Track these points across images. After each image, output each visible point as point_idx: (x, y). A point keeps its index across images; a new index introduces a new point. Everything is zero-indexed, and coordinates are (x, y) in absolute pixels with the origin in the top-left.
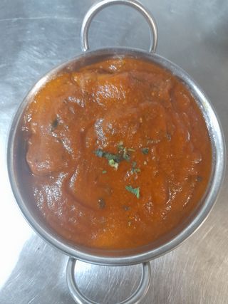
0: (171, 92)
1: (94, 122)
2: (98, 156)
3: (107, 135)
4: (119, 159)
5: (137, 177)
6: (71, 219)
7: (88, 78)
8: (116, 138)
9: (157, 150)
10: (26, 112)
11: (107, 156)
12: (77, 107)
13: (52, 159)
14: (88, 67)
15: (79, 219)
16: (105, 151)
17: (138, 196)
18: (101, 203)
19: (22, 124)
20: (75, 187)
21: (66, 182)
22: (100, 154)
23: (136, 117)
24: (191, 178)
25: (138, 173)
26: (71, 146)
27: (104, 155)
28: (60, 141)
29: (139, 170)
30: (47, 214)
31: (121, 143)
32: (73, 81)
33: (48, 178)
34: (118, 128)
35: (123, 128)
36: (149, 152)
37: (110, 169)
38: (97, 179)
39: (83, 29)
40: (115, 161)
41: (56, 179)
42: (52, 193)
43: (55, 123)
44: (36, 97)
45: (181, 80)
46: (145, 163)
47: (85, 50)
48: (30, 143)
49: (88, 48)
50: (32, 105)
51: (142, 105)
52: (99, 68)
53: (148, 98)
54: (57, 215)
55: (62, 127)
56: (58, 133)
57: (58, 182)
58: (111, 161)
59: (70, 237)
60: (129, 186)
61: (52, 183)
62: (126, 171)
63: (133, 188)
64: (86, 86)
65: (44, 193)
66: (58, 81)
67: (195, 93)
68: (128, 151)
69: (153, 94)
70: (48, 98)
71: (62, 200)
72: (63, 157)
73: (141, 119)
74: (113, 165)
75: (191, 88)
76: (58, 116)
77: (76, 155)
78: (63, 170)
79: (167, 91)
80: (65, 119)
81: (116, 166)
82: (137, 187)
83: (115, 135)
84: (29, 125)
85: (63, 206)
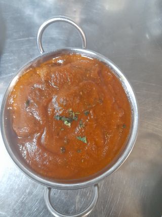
0: (99, 73)
1: (52, 98)
2: (57, 120)
3: (61, 105)
4: (71, 120)
5: (83, 131)
6: (45, 163)
7: (45, 71)
8: (66, 107)
9: (94, 112)
10: (9, 98)
11: (63, 119)
12: (40, 90)
13: (28, 126)
14: (45, 63)
15: (50, 161)
16: (61, 116)
17: (86, 142)
18: (62, 150)
19: (8, 105)
20: (45, 141)
21: (39, 139)
22: (58, 118)
23: (78, 92)
25: (84, 127)
26: (39, 116)
27: (60, 119)
28: (32, 113)
29: (84, 126)
30: (29, 161)
31: (71, 110)
32: (36, 73)
33: (28, 137)
34: (67, 101)
35: (70, 100)
36: (88, 114)
37: (65, 127)
38: (58, 134)
39: (38, 40)
40: (68, 122)
41: (32, 138)
42: (30, 147)
43: (28, 102)
44: (15, 87)
45: (105, 64)
46: (87, 120)
47: (41, 53)
48: (14, 117)
49: (44, 51)
50: (12, 93)
51: (81, 84)
52: (52, 63)
53: (84, 78)
54: (36, 161)
55: (32, 105)
56: (30, 109)
57: (35, 140)
58: (66, 122)
59: (46, 174)
60: (79, 136)
61: (31, 141)
62: (76, 127)
63: (82, 137)
64: (44, 76)
65: (26, 148)
66: (27, 74)
67: (114, 71)
68: (76, 115)
69: (87, 75)
70: (21, 87)
71: (38, 151)
72: (35, 123)
73: (81, 93)
74: (67, 125)
75: (112, 68)
76: (29, 97)
77: (43, 121)
78: (37, 132)
79: (96, 72)
80: (33, 99)
81: (69, 124)
82: (84, 137)
83: (66, 105)
84: (12, 105)
85: (39, 154)
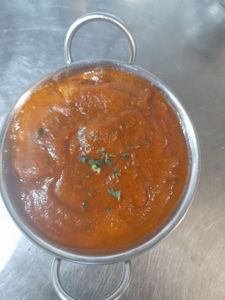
0: (150, 100)
1: (78, 130)
2: (81, 162)
3: (89, 141)
4: (102, 165)
5: (118, 181)
6: (56, 222)
7: (71, 89)
8: (97, 145)
9: (136, 155)
10: (13, 122)
11: (90, 161)
12: (61, 116)
13: (37, 166)
14: (72, 78)
15: (64, 221)
16: (88, 157)
17: (119, 199)
18: (84, 206)
19: (10, 132)
20: (60, 191)
21: (52, 186)
22: (84, 160)
23: (116, 125)
24: (169, 181)
25: (119, 177)
26: (56, 153)
27: (86, 161)
28: (45, 147)
29: (120, 175)
30: (34, 217)
31: (103, 149)
32: (57, 92)
33: (35, 183)
34: (99, 136)
35: (105, 135)
36: (128, 157)
37: (93, 173)
38: (80, 183)
39: (66, 43)
40: (98, 166)
41: (42, 184)
42: (39, 197)
43: (41, 132)
44: (24, 107)
45: (159, 89)
46: (125, 168)
47: (69, 62)
48: (18, 150)
49: (72, 61)
50: (20, 115)
51: (122, 114)
52: (82, 79)
53: (127, 107)
54: (43, 218)
55: (47, 136)
56: (43, 141)
57: (45, 187)
58: (94, 167)
59: (56, 238)
60: (110, 189)
61: (39, 188)
62: (107, 175)
63: (115, 191)
64: (69, 96)
65: (31, 197)
66: (44, 91)
67: (171, 101)
68: (109, 157)
69: (132, 103)
70: (34, 108)
71: (48, 203)
72: (48, 164)
73: (121, 127)
74: (96, 170)
75: (168, 97)
76: (44, 124)
77: (60, 160)
78: (50, 175)
79: (145, 100)
80: (50, 128)
81: (99, 170)
82: (118, 190)
83: (96, 142)
84: (17, 133)
85: (50, 209)
